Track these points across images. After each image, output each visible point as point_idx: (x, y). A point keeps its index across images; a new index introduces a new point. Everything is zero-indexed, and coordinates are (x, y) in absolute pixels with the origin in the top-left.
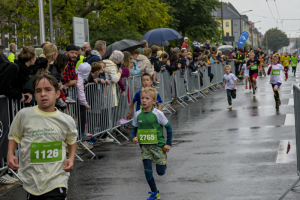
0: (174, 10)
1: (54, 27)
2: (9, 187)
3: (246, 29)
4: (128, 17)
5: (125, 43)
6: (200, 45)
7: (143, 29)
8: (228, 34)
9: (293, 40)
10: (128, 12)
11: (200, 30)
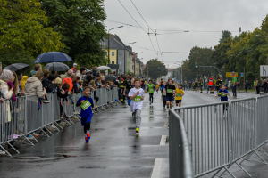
0: (66, 39)
3: (129, 59)
4: (24, 43)
8: (113, 62)
9: (171, 70)
10: (25, 38)
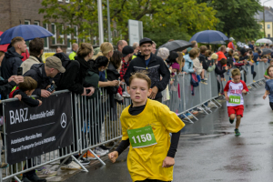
2: (71, 173)
5: (176, 44)
6: (243, 45)
7: (192, 31)
11: (244, 32)
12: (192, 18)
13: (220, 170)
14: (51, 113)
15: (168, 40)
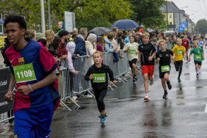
0: (134, 7)
1: (51, 18)
3: (183, 20)
4: (102, 12)
6: (151, 31)
7: (112, 20)
8: (171, 23)
10: (102, 8)
11: (152, 20)
12: (113, 10)
13: (134, 125)
14: (5, 83)
15: (95, 27)
